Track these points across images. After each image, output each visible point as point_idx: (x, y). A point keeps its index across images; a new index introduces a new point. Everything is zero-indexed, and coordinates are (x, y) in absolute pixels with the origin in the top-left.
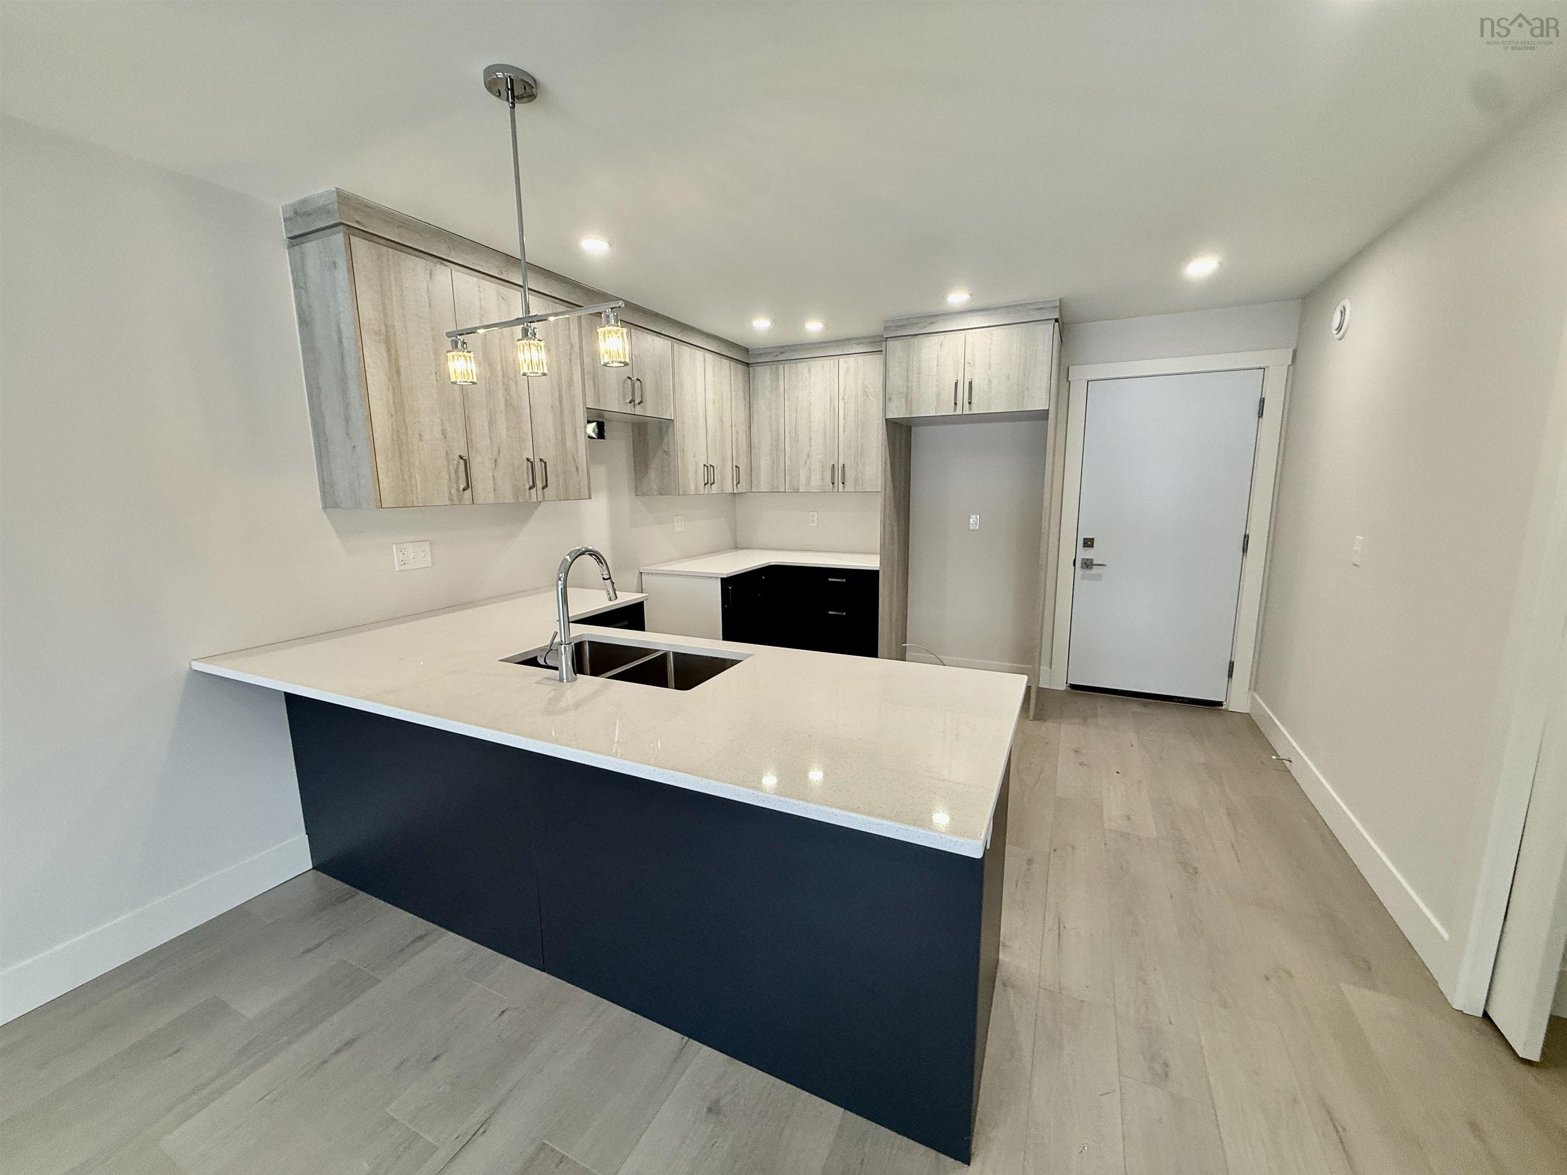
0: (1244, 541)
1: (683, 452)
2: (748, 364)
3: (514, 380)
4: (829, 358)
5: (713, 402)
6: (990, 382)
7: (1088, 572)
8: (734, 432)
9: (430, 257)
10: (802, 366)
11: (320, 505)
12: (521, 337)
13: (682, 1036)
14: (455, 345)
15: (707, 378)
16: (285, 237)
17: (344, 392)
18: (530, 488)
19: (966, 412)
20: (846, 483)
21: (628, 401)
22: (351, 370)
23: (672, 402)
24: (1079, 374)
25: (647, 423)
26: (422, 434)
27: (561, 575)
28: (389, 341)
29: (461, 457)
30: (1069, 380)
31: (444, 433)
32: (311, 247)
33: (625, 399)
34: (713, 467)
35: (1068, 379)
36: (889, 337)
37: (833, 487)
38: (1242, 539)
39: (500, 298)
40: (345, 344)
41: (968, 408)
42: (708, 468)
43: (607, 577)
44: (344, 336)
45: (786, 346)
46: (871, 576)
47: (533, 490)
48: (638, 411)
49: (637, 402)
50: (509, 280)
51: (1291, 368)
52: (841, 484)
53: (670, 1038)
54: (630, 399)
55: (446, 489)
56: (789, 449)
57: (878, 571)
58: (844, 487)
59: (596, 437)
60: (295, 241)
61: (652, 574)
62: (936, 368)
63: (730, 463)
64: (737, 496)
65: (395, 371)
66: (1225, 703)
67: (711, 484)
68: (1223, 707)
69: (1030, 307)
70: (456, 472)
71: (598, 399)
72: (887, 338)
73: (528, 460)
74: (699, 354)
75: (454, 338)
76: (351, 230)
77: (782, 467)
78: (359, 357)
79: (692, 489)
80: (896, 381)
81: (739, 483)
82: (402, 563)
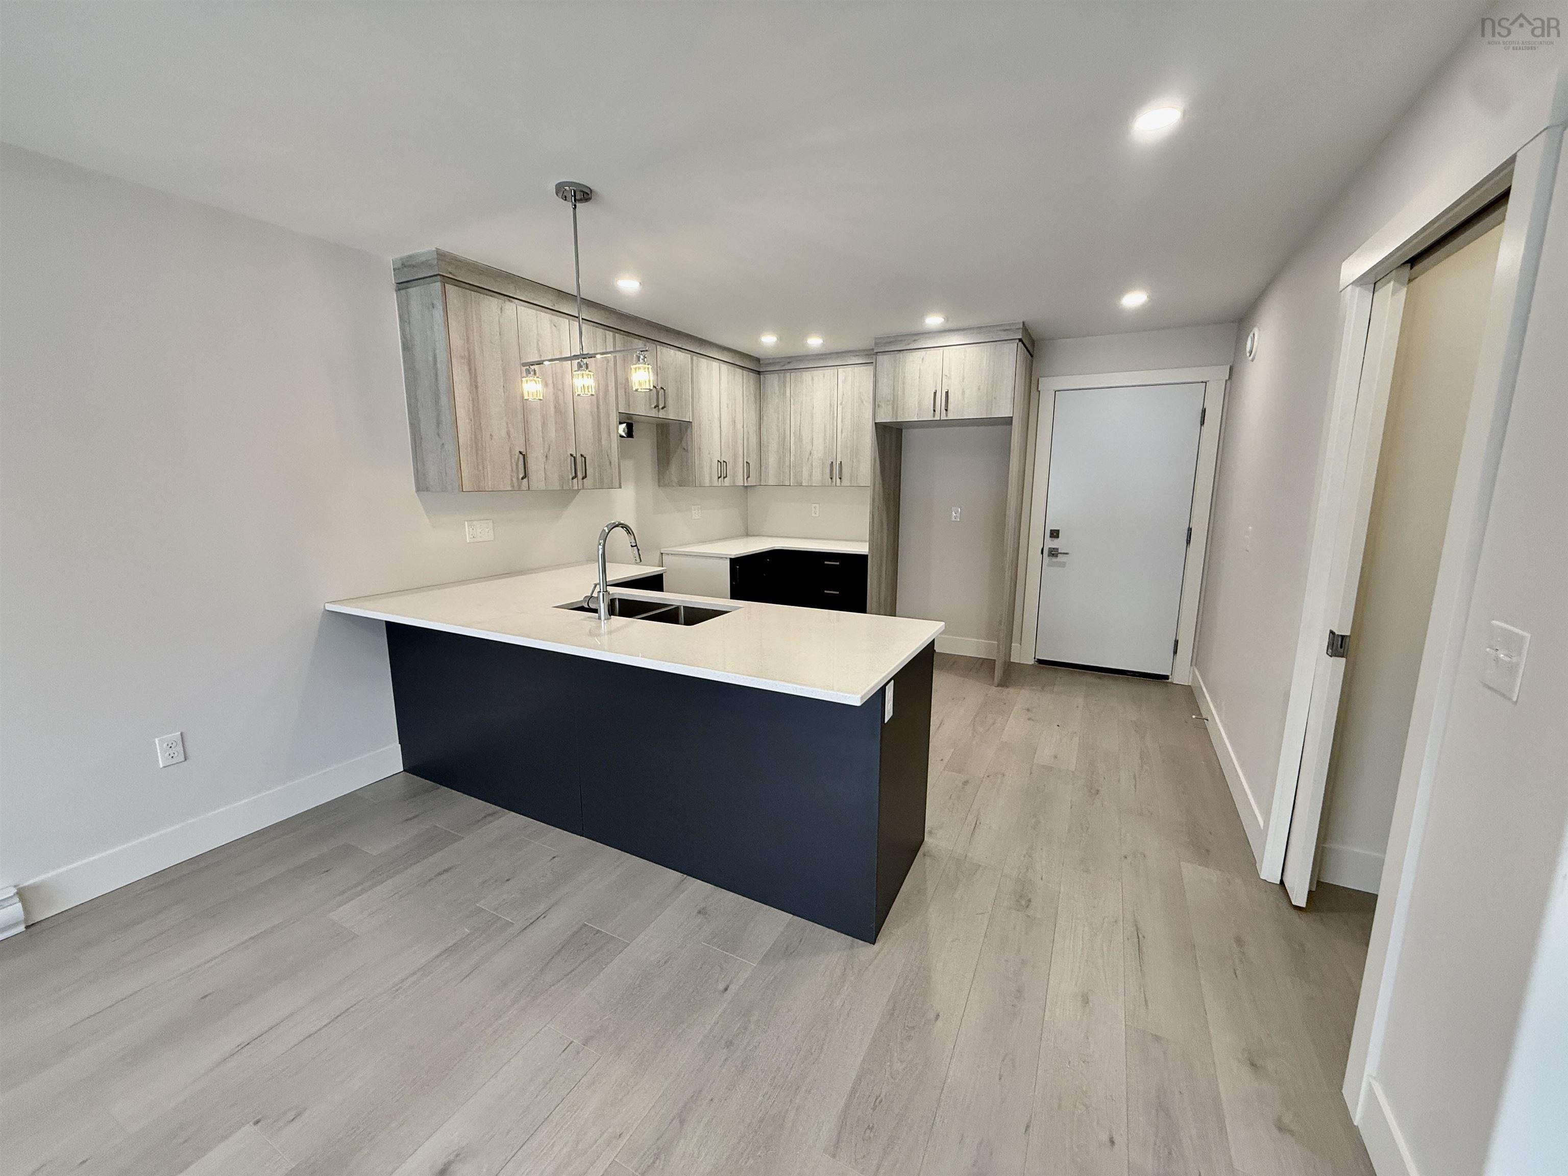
0: (1188, 533)
1: (700, 448)
2: (759, 372)
3: (562, 390)
4: (831, 368)
5: (726, 406)
6: (963, 392)
7: (1054, 560)
8: (745, 431)
9: (501, 296)
10: (807, 375)
11: (414, 489)
12: (577, 369)
13: (682, 874)
14: (528, 372)
15: (722, 385)
16: (394, 283)
17: (437, 402)
18: (573, 478)
19: (943, 418)
20: (843, 478)
21: (653, 406)
22: (443, 387)
23: (691, 407)
24: (1048, 385)
25: (669, 424)
26: (492, 434)
27: (601, 541)
28: (470, 362)
29: (521, 453)
30: (1039, 390)
31: (508, 433)
32: (414, 291)
33: (650, 405)
34: (726, 463)
35: (1038, 388)
36: (879, 352)
37: (832, 482)
38: (1186, 532)
39: (553, 326)
40: (439, 366)
41: (945, 414)
42: (722, 463)
43: (634, 544)
44: (438, 360)
45: (792, 357)
46: (861, 560)
47: (575, 480)
48: (662, 414)
49: (660, 407)
50: (560, 310)
51: (1228, 382)
52: (838, 480)
53: (673, 876)
54: (656, 404)
55: (509, 477)
56: (794, 447)
57: (867, 556)
58: (841, 482)
59: (625, 436)
60: (401, 286)
61: (672, 554)
62: (918, 380)
63: (741, 459)
64: (748, 490)
65: (474, 386)
66: (1170, 677)
67: (724, 478)
68: (1170, 680)
69: (998, 329)
70: (517, 465)
71: (628, 405)
72: (877, 353)
73: (571, 455)
74: (715, 364)
75: (528, 367)
76: (446, 280)
77: (787, 463)
78: (449, 376)
79: (707, 482)
80: (885, 390)
81: (749, 477)
82: (472, 537)
